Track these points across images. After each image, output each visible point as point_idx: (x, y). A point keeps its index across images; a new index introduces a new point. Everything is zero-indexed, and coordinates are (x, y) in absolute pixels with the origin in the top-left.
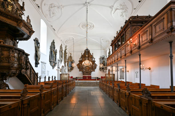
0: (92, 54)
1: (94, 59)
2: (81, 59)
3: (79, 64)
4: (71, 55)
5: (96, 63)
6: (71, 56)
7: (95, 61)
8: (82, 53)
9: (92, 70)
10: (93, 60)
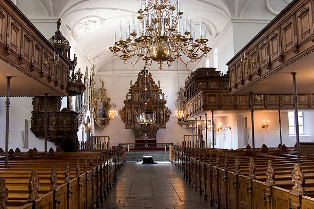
0: (157, 83)
1: (163, 95)
2: (130, 98)
3: (124, 109)
4: (103, 86)
5: (167, 105)
6: (102, 89)
7: (165, 102)
8: (131, 82)
9: (159, 126)
10: (161, 97)
